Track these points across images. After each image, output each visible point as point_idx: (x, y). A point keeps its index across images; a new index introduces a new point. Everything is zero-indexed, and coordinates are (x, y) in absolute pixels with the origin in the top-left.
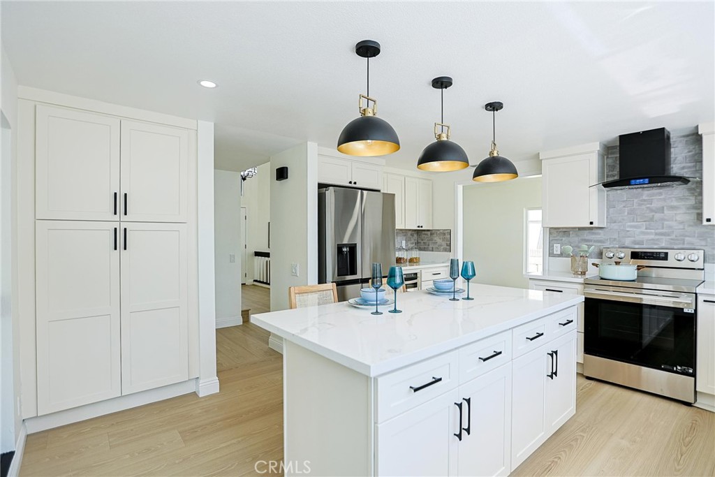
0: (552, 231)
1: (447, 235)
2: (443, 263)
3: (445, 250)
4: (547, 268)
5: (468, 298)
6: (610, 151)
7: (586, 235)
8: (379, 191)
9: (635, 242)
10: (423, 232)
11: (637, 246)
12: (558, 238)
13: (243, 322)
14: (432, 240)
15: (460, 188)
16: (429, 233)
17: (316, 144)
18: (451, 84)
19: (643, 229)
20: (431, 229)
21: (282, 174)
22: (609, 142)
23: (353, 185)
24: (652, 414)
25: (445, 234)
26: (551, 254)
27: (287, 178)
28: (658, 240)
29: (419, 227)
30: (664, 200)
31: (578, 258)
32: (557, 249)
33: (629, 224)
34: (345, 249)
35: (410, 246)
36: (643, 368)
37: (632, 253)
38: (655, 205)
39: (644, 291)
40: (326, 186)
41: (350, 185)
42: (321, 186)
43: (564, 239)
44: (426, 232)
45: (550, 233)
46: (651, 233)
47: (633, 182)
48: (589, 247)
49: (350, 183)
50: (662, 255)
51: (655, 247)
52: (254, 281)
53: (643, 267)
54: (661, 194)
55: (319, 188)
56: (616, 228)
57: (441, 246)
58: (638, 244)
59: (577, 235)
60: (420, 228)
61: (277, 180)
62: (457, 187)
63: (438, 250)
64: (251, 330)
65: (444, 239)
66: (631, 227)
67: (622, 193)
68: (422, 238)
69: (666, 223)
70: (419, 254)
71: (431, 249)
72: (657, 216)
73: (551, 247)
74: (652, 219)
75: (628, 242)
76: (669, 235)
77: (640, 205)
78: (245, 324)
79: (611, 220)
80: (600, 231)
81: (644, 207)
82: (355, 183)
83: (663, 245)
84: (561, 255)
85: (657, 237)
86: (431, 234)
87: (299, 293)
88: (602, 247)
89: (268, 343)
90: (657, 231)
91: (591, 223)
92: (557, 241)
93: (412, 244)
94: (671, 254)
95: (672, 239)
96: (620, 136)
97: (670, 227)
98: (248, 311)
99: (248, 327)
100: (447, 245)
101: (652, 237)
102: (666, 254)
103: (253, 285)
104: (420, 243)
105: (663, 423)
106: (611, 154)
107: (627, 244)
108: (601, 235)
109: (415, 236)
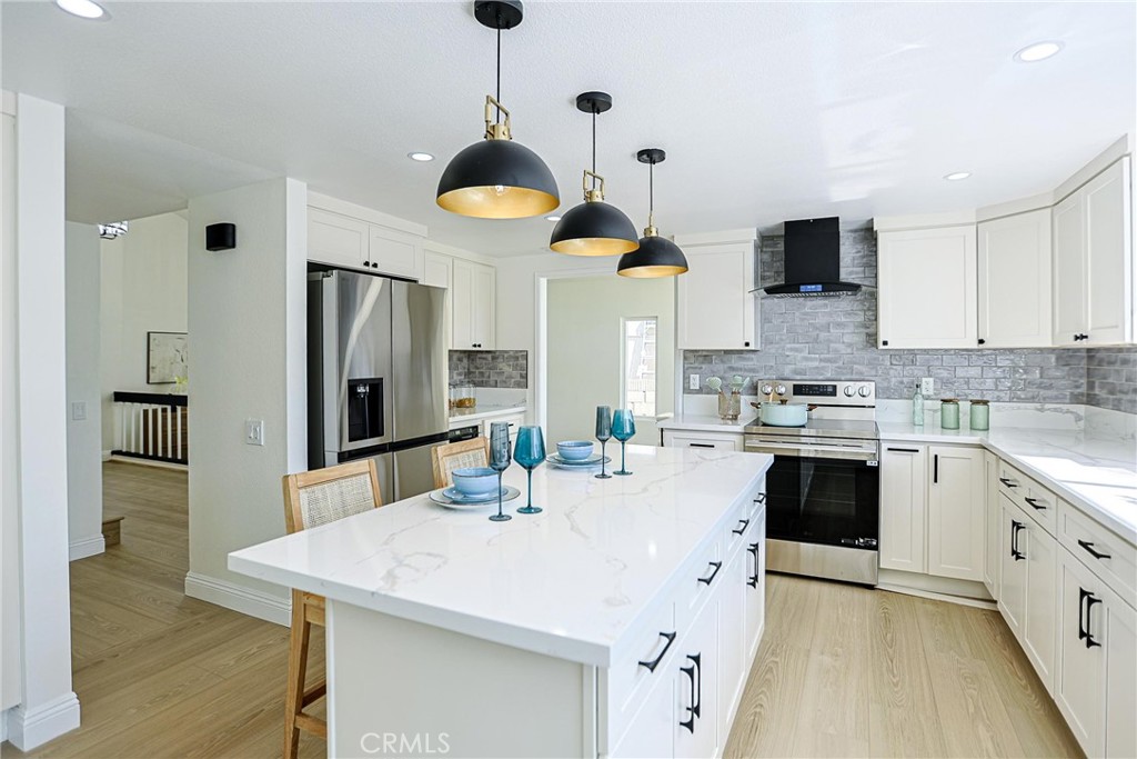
0: (688, 355)
1: (520, 360)
2: (514, 406)
3: (518, 385)
4: (680, 411)
5: (623, 472)
6: (765, 243)
7: (735, 362)
8: (415, 281)
9: (796, 372)
10: (479, 355)
11: (798, 377)
12: (696, 365)
13: (107, 547)
14: (494, 368)
15: (543, 282)
16: (489, 356)
17: (305, 185)
18: (609, 106)
19: (806, 354)
20: (493, 349)
21: (221, 237)
22: (768, 229)
23: (371, 269)
24: (840, 610)
25: (517, 358)
26: (687, 390)
27: (233, 246)
28: (823, 368)
29: (475, 346)
30: (830, 314)
31: (728, 395)
32: (695, 382)
33: (789, 346)
34: (361, 390)
35: (457, 378)
36: (802, 544)
37: (794, 386)
38: (821, 320)
39: (803, 440)
40: (326, 269)
41: (366, 268)
42: (313, 267)
43: (704, 366)
44: (484, 356)
45: (685, 358)
46: (815, 359)
47: (802, 288)
48: (744, 378)
49: (367, 264)
50: (830, 390)
51: (821, 377)
52: (114, 453)
53: (815, 406)
54: (826, 305)
55: (309, 271)
56: (773, 351)
57: (511, 377)
58: (800, 374)
59: (723, 362)
60: (477, 349)
61: (208, 248)
62: (539, 282)
63: (505, 384)
64: (132, 563)
65: (515, 367)
66: (791, 349)
67: (782, 303)
68: (476, 365)
69: (832, 345)
70: (475, 393)
71: (492, 383)
72: (823, 335)
73: (686, 379)
74: (816, 340)
75: (787, 372)
76: (835, 362)
77: (802, 320)
78: (113, 551)
79: (767, 341)
80: (752, 356)
81: (806, 323)
82: (375, 265)
83: (829, 375)
84: (700, 391)
85: (823, 364)
86: (493, 358)
87: (305, 487)
88: (755, 380)
89: (182, 587)
90: (822, 356)
91: (747, 344)
92: (696, 370)
93: (460, 374)
94: (841, 386)
95: (839, 368)
96: (786, 223)
97: (836, 351)
98: (118, 521)
99: (120, 558)
100: (521, 376)
101: (816, 364)
102: (835, 387)
103: (111, 461)
104: (474, 373)
105: (855, 620)
106: (766, 246)
107: (787, 373)
108: (753, 362)
109: (465, 361)
